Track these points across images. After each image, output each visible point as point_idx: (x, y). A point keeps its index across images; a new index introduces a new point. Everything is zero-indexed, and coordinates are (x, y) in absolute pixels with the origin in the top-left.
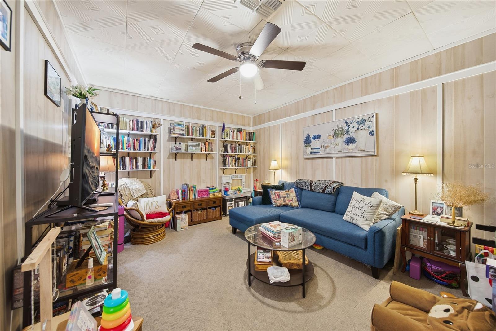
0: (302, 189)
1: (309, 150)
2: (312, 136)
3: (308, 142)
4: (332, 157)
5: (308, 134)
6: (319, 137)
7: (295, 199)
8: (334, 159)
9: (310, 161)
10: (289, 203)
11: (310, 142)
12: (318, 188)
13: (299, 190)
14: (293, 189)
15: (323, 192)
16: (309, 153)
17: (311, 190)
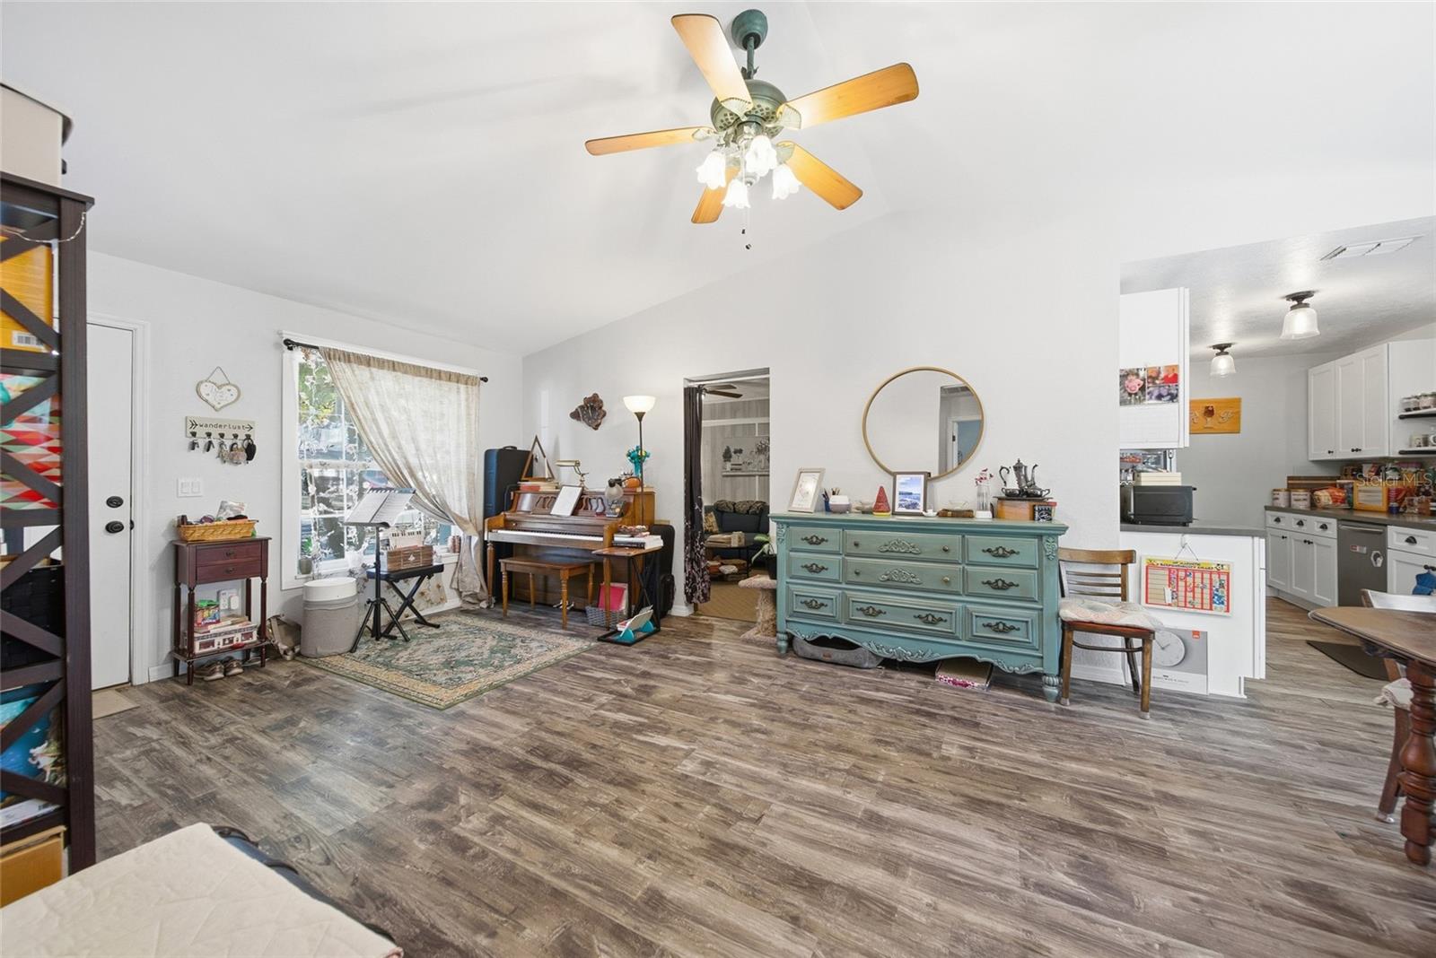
0: (723, 512)
1: (729, 466)
2: (732, 450)
3: (727, 456)
4: (754, 476)
5: (728, 447)
6: (740, 451)
7: (715, 524)
8: (757, 477)
9: (729, 478)
10: (709, 529)
11: (731, 457)
12: (742, 508)
13: (720, 514)
14: (712, 513)
15: (748, 511)
16: (728, 469)
17: (735, 512)
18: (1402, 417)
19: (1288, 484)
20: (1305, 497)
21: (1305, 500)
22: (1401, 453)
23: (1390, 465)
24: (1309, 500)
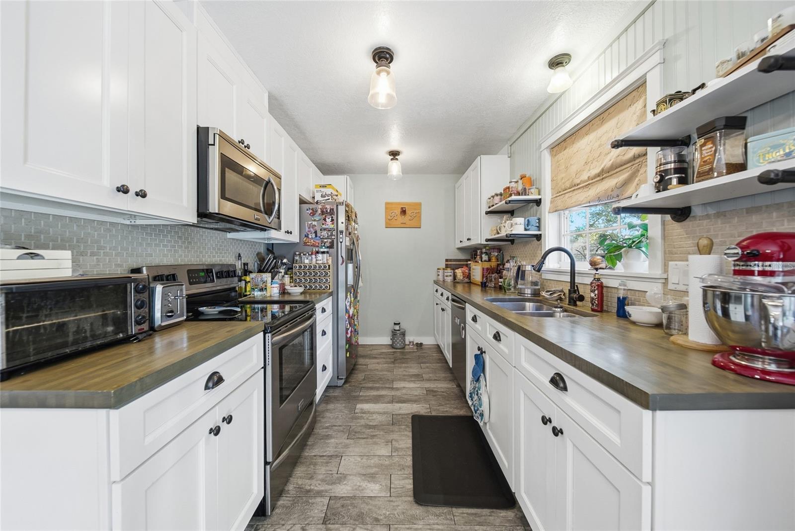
18: (487, 213)
19: (446, 264)
20: (450, 274)
21: (450, 276)
22: (487, 240)
23: (484, 250)
24: (452, 276)
